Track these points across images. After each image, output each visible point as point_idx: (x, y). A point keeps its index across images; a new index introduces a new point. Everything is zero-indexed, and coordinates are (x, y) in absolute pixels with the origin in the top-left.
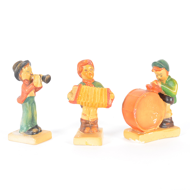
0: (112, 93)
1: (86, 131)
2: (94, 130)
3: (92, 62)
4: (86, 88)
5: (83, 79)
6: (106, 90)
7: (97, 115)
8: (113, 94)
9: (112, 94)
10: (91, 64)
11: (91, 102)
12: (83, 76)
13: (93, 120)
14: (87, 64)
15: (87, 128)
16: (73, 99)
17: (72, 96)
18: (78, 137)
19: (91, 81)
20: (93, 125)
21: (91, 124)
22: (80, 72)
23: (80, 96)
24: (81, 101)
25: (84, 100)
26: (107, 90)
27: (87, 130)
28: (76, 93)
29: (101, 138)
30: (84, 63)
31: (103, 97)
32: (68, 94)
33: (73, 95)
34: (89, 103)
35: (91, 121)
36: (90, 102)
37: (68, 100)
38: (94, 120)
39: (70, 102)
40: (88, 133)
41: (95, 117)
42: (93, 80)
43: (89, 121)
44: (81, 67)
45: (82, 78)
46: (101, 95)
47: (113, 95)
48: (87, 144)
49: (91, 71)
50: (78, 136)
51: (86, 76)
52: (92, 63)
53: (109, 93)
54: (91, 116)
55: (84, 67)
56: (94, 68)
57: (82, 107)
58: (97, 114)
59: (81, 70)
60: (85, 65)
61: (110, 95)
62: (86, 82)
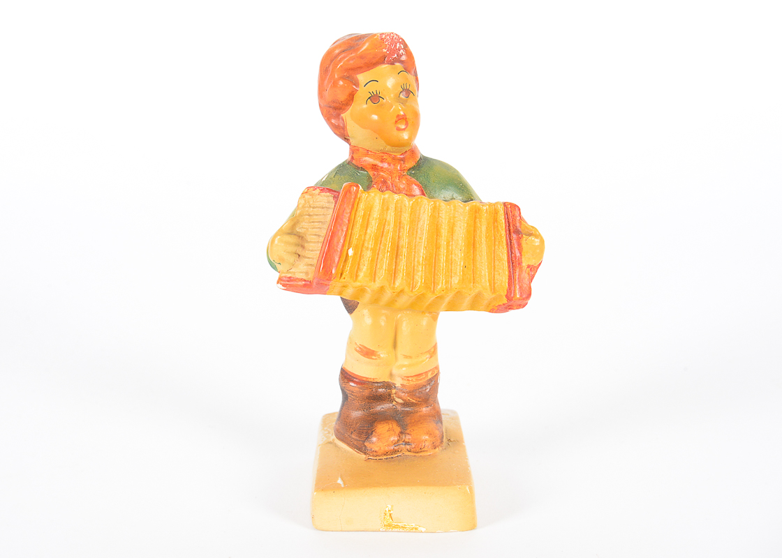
0: (533, 233)
1: (375, 443)
2: (421, 435)
3: (406, 45)
4: (385, 207)
5: (354, 150)
6: (496, 212)
7: (433, 352)
8: (538, 236)
9: (530, 235)
10: (402, 62)
11: (413, 288)
12: (352, 128)
13: (414, 382)
14: (382, 60)
15: (382, 428)
16: (303, 270)
17: (300, 251)
18: (338, 487)
19: (403, 160)
20: (412, 405)
21: (400, 401)
22: (335, 108)
23: (351, 252)
24: (358, 284)
25: (373, 275)
26: (506, 214)
27: (384, 437)
28: (323, 232)
29: (471, 489)
30: (361, 57)
31: (484, 253)
32: (273, 241)
33: (303, 247)
34: (402, 291)
35: (405, 383)
36: (406, 289)
37: (276, 275)
38: (422, 381)
39: (288, 283)
40: (391, 455)
41: (423, 365)
42: (413, 152)
43: (388, 386)
44: (343, 78)
45: (347, 140)
46: (472, 244)
47: (537, 242)
48: (391, 525)
49: (403, 103)
50: (340, 481)
51: (378, 131)
52: (409, 55)
53: (518, 232)
54: (406, 357)
55: (362, 78)
56: (417, 79)
57: (350, 306)
58: (435, 347)
59: (342, 97)
60: (371, 65)
61: (523, 242)
62: (374, 167)
